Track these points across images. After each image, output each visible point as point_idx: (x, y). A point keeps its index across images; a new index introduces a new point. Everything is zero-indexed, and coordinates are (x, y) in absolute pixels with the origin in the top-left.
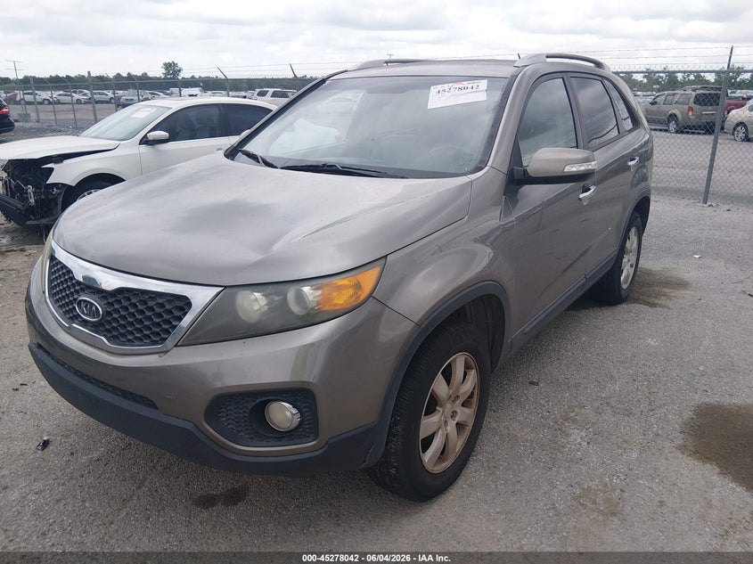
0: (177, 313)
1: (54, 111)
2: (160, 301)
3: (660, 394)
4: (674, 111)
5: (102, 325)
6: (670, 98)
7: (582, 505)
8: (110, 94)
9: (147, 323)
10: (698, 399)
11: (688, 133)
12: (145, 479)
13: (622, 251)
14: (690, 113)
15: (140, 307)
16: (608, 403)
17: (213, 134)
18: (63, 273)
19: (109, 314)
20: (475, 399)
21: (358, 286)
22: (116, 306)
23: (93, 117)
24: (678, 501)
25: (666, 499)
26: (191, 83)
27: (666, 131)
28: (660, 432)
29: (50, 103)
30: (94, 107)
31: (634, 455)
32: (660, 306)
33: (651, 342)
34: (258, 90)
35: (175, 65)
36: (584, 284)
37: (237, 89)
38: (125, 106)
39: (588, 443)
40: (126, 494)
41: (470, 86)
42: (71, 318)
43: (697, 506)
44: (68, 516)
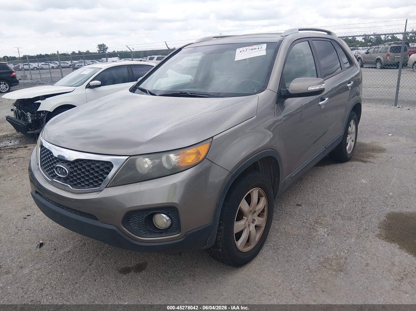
0: (106, 171)
1: (40, 74)
2: (97, 165)
3: (368, 208)
4: (379, 57)
5: (68, 179)
6: (376, 50)
7: (324, 266)
8: (69, 63)
9: (91, 176)
10: (389, 210)
11: (387, 68)
12: (93, 260)
13: (346, 133)
14: (388, 58)
15: (87, 168)
16: (339, 214)
17: (124, 81)
18: (48, 154)
19: (71, 173)
20: (266, 213)
21: (198, 153)
22: (75, 169)
23: (61, 76)
24: (376, 263)
25: (369, 262)
26: (113, 55)
27: (375, 68)
28: (367, 228)
29: (37, 69)
30: (61, 70)
31: (353, 240)
32: (369, 162)
33: (363, 181)
34: (149, 57)
35: (104, 45)
36: (324, 151)
37: (138, 57)
38: (77, 68)
39: (328, 235)
40: (84, 268)
41: (257, 48)
42: (52, 176)
43: (387, 265)
44: (54, 280)
